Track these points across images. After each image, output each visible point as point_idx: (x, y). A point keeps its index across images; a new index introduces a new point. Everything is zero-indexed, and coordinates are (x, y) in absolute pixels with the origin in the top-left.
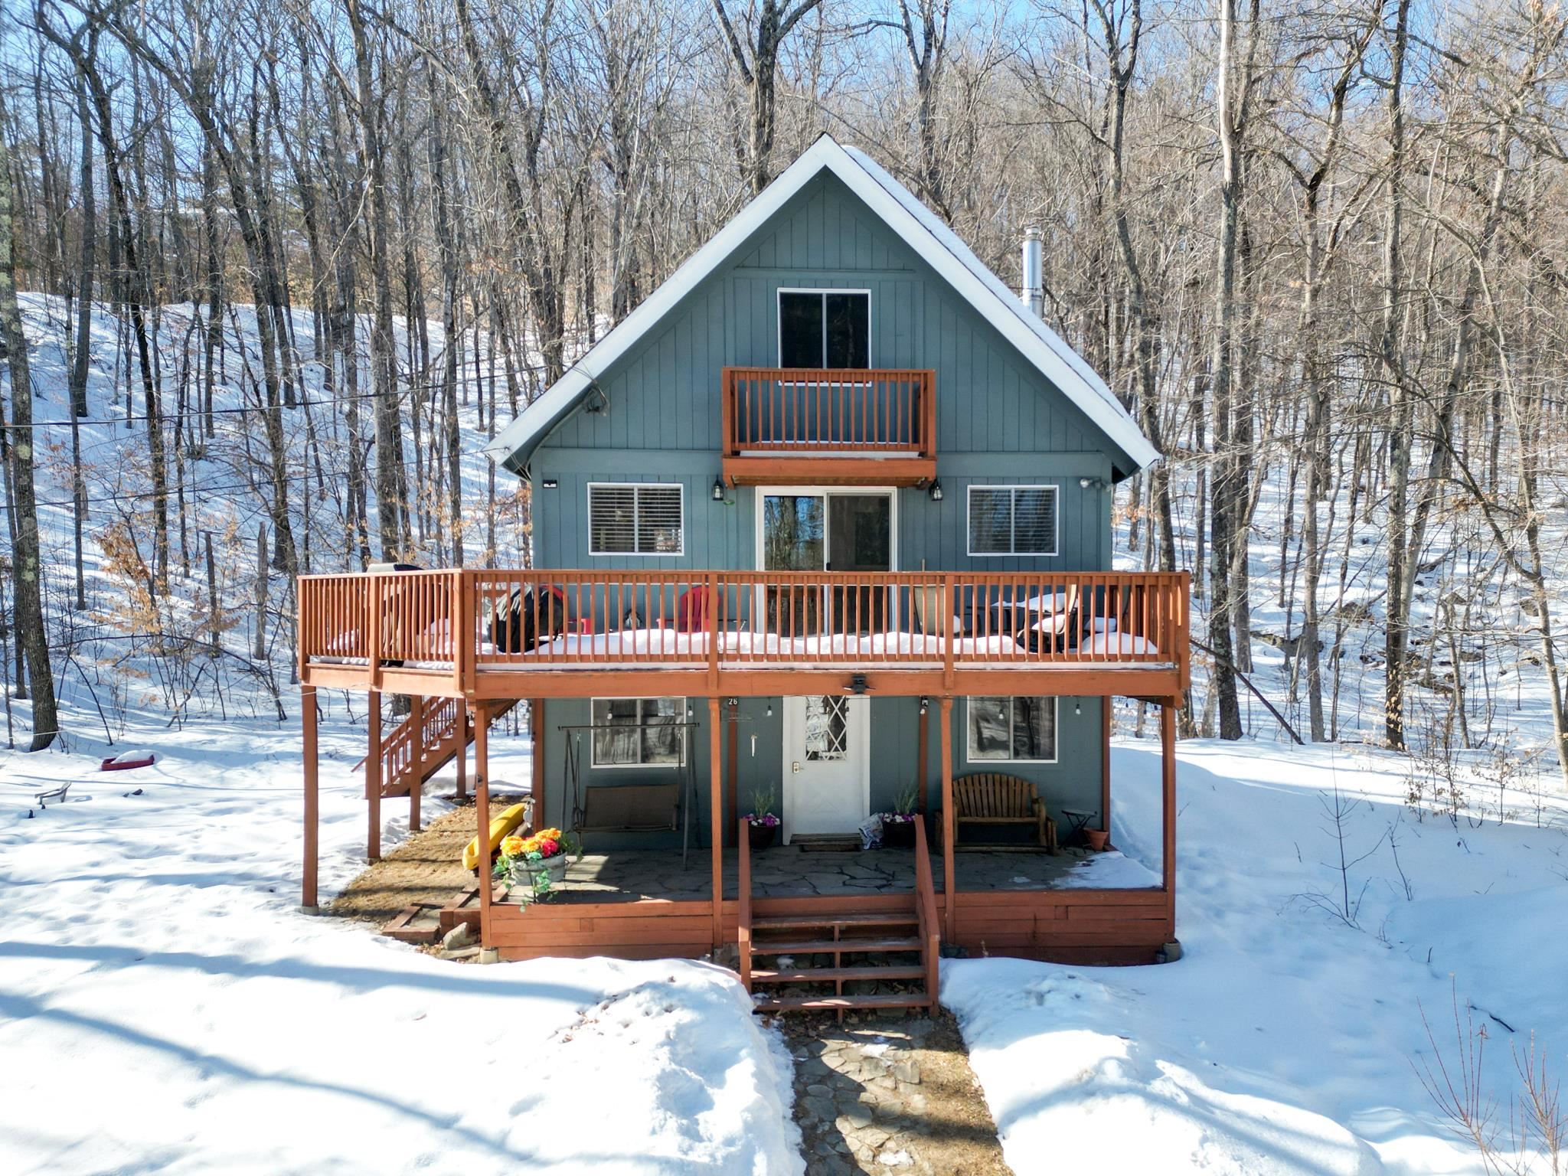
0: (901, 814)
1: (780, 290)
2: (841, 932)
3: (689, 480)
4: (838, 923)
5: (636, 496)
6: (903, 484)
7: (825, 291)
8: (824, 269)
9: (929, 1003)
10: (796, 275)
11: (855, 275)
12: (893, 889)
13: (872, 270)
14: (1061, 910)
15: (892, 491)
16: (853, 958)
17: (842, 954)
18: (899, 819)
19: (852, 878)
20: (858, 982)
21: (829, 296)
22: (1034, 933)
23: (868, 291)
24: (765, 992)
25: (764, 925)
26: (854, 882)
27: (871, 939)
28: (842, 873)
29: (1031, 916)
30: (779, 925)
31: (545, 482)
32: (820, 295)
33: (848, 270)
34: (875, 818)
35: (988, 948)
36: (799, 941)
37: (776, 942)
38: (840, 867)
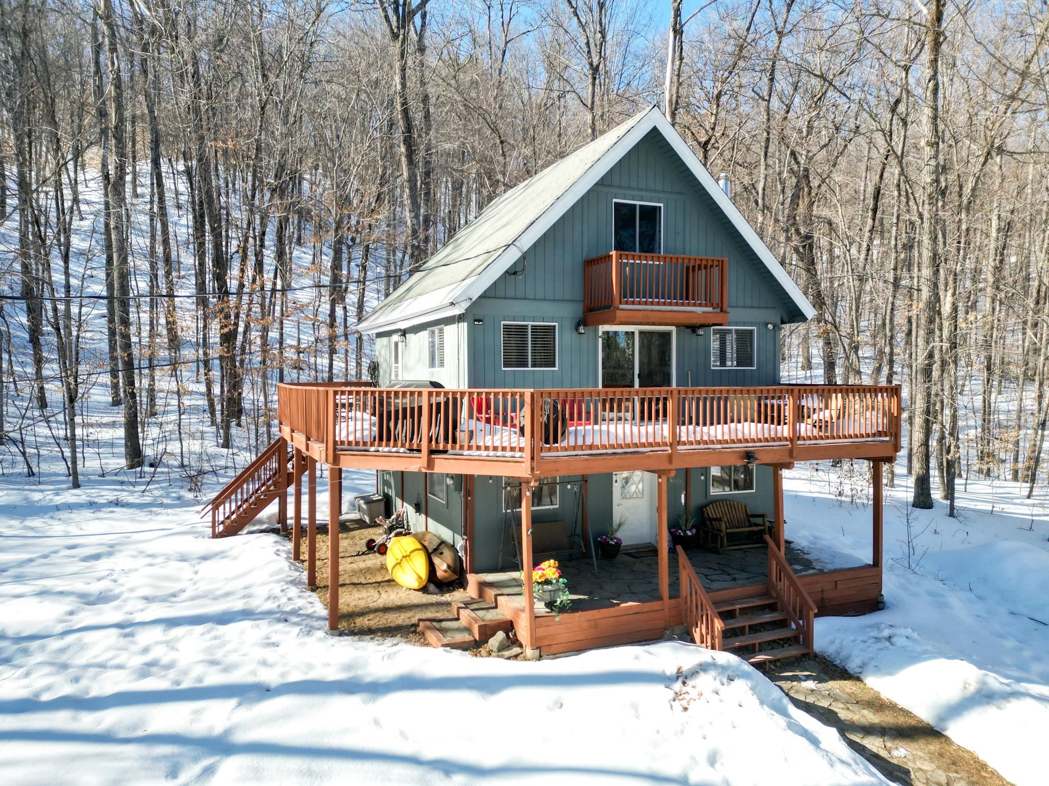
1: (615, 200)
3: (561, 320)
5: (530, 331)
6: (678, 326)
7: (638, 203)
8: (639, 189)
10: (622, 191)
11: (654, 194)
13: (664, 192)
15: (673, 329)
21: (641, 206)
23: (661, 205)
31: (475, 321)
32: (635, 205)
33: (651, 191)
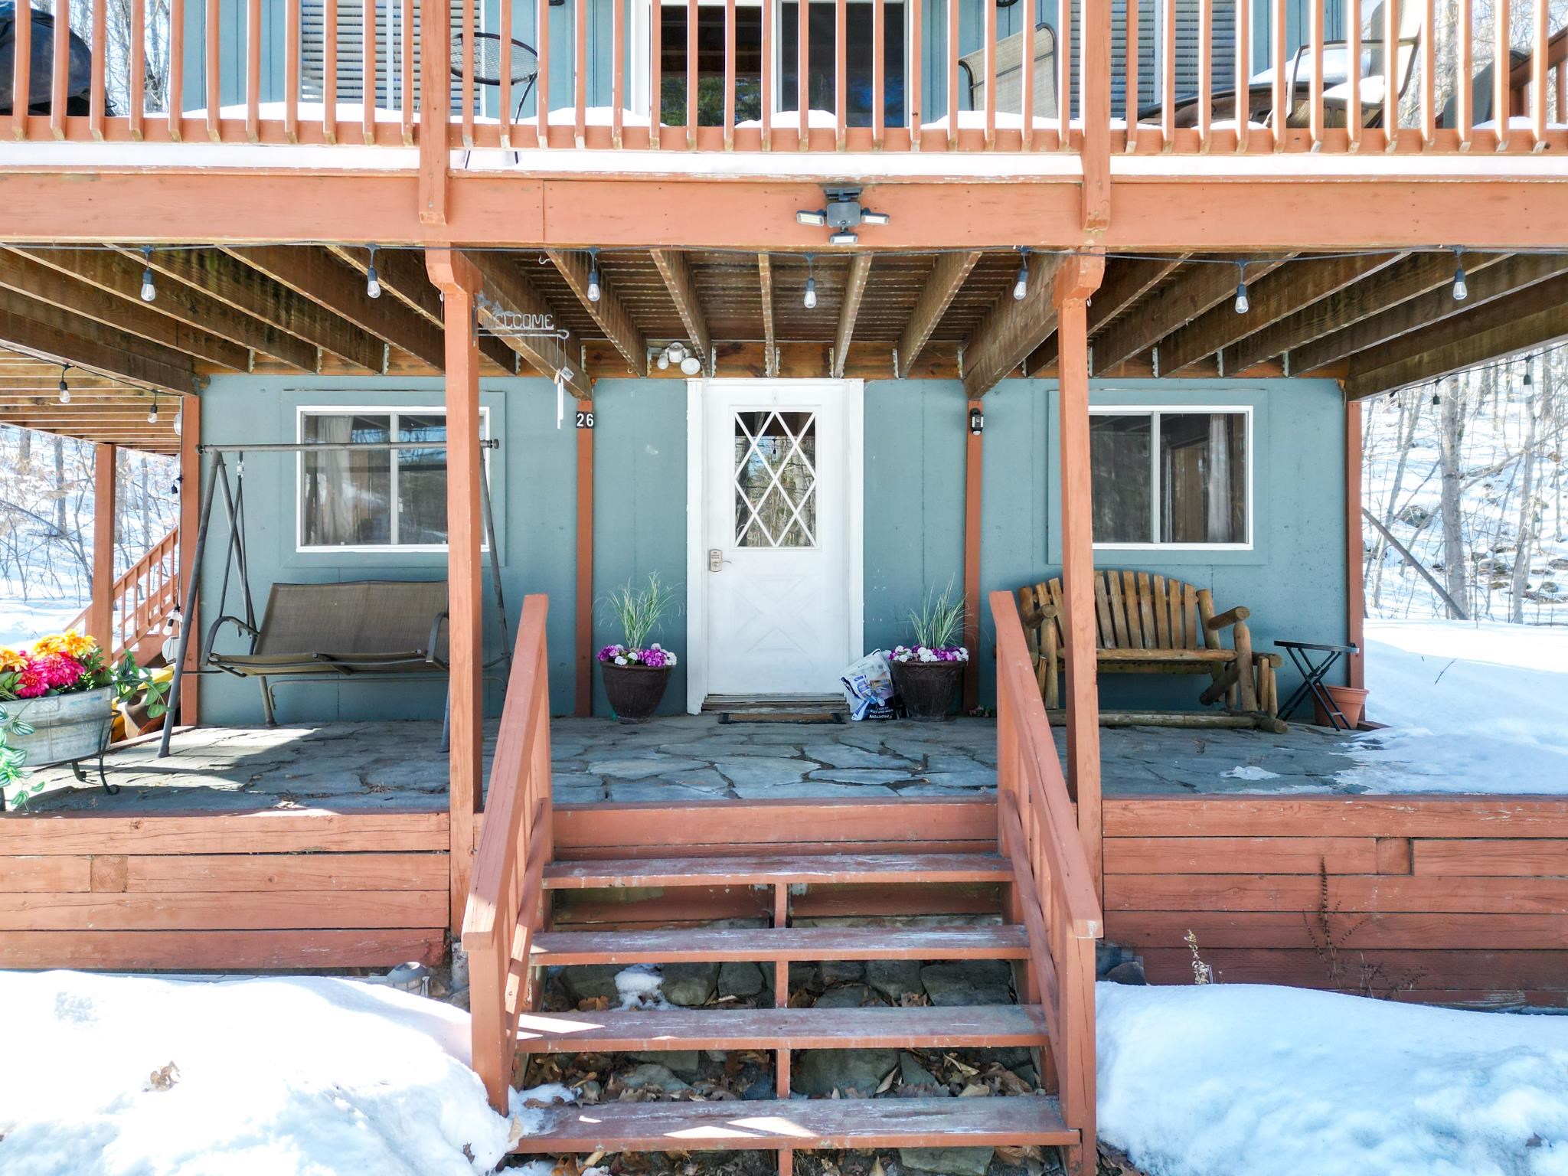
0: (930, 646)
2: (793, 899)
4: (784, 878)
9: (1070, 1136)
12: (929, 792)
14: (1391, 850)
16: (827, 976)
17: (794, 965)
18: (926, 655)
19: (825, 766)
20: (841, 1057)
22: (1322, 908)
24: (566, 1081)
25: (580, 879)
26: (829, 774)
27: (876, 921)
28: (803, 757)
29: (1313, 866)
30: (618, 881)
34: (877, 658)
35: (1208, 952)
36: (682, 925)
37: (613, 927)
38: (799, 747)
